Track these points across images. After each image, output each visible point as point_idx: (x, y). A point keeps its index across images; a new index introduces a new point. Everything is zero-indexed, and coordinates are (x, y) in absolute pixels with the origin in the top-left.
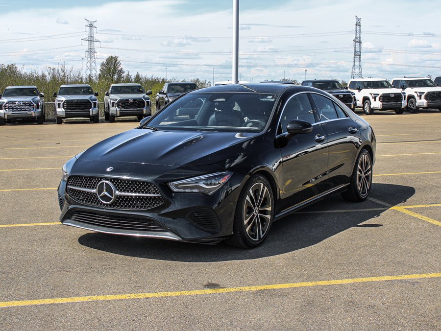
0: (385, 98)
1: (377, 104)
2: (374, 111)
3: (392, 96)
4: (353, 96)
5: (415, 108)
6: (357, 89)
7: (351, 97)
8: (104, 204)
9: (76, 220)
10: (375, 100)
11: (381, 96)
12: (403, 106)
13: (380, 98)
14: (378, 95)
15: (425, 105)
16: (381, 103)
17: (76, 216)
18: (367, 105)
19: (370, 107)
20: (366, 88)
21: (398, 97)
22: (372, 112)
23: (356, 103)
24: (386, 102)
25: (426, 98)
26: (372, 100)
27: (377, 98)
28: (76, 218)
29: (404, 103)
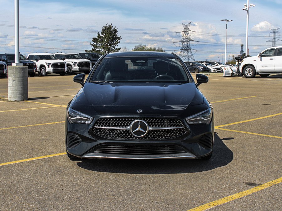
0: (55, 66)
1: (50, 69)
2: (48, 74)
3: (59, 64)
4: (35, 64)
5: (71, 72)
6: (35, 60)
7: (34, 65)
8: (136, 138)
9: (100, 153)
10: (49, 67)
11: (52, 64)
12: (66, 71)
13: (52, 65)
14: (51, 63)
15: (78, 70)
16: (53, 69)
17: (101, 149)
18: (43, 70)
19: (45, 71)
20: (41, 59)
21: (63, 65)
22: (47, 74)
23: (36, 68)
24: (56, 68)
25: (78, 65)
26: (47, 67)
27: (50, 66)
28: (101, 151)
29: (66, 68)
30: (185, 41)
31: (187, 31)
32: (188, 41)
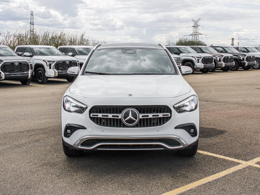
30: (195, 35)
31: (196, 26)
32: (197, 35)
